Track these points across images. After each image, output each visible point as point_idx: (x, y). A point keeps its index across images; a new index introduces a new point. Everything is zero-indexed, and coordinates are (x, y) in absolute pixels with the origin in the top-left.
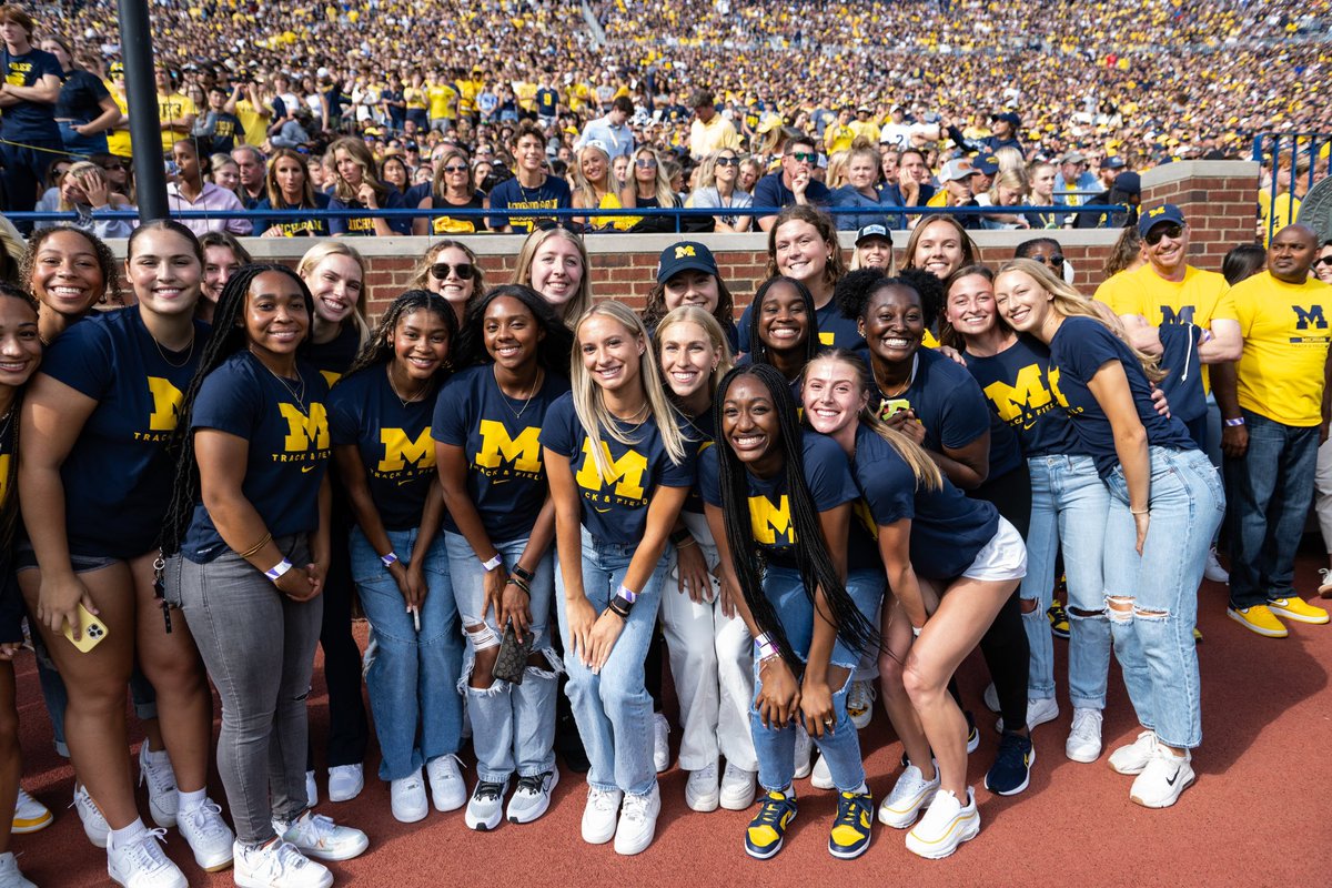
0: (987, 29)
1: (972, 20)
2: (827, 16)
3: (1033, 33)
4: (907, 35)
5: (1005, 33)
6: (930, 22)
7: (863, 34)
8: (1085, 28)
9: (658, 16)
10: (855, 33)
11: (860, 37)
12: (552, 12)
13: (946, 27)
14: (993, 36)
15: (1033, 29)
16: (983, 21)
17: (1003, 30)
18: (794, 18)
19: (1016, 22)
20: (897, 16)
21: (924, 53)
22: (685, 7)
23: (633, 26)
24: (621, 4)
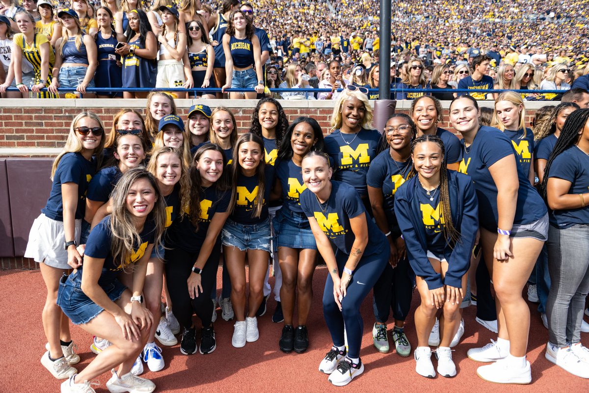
0: (516, 10)
1: (508, 6)
2: (438, 6)
3: (539, 12)
4: (478, 14)
5: (526, 12)
6: (488, 8)
7: (457, 14)
8: (566, 9)
9: (361, 6)
10: (453, 13)
11: (455, 15)
12: (315, 6)
13: (496, 10)
14: (519, 14)
15: (539, 10)
16: (514, 7)
17: (524, 11)
18: (423, 7)
19: (530, 7)
20: (472, 6)
21: (487, 22)
22: (373, 2)
23: (351, 11)
24: (345, 2)
